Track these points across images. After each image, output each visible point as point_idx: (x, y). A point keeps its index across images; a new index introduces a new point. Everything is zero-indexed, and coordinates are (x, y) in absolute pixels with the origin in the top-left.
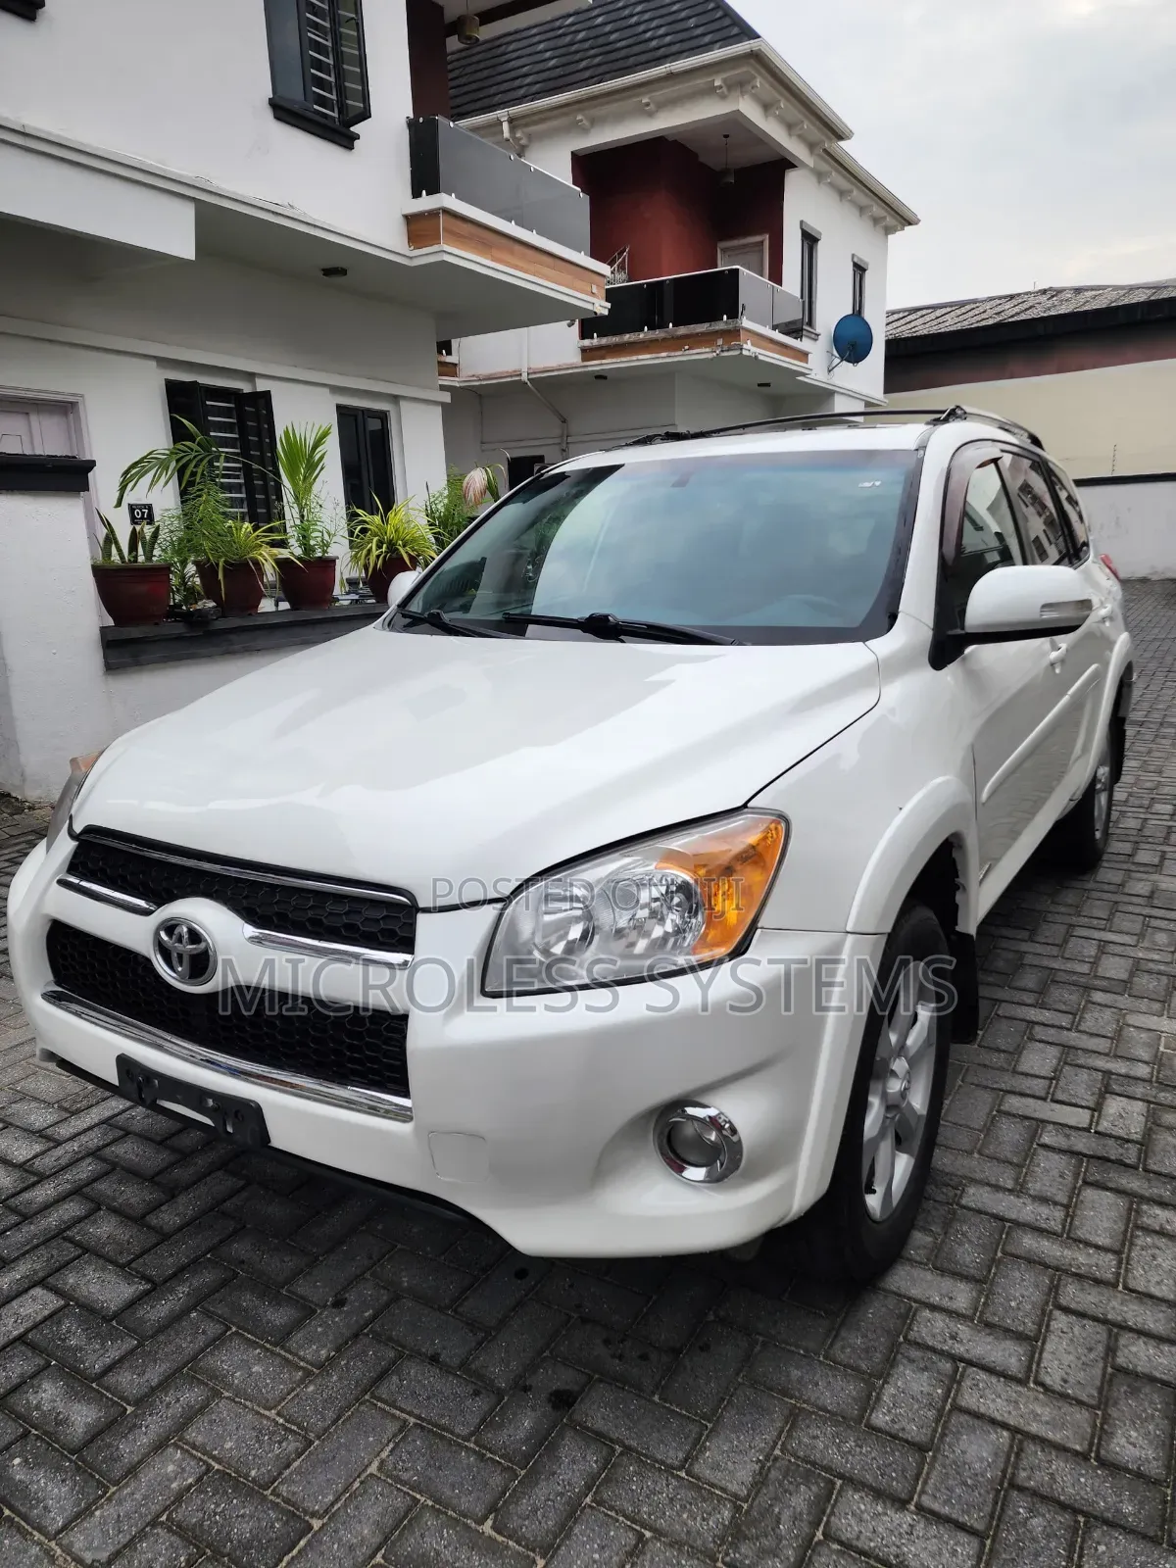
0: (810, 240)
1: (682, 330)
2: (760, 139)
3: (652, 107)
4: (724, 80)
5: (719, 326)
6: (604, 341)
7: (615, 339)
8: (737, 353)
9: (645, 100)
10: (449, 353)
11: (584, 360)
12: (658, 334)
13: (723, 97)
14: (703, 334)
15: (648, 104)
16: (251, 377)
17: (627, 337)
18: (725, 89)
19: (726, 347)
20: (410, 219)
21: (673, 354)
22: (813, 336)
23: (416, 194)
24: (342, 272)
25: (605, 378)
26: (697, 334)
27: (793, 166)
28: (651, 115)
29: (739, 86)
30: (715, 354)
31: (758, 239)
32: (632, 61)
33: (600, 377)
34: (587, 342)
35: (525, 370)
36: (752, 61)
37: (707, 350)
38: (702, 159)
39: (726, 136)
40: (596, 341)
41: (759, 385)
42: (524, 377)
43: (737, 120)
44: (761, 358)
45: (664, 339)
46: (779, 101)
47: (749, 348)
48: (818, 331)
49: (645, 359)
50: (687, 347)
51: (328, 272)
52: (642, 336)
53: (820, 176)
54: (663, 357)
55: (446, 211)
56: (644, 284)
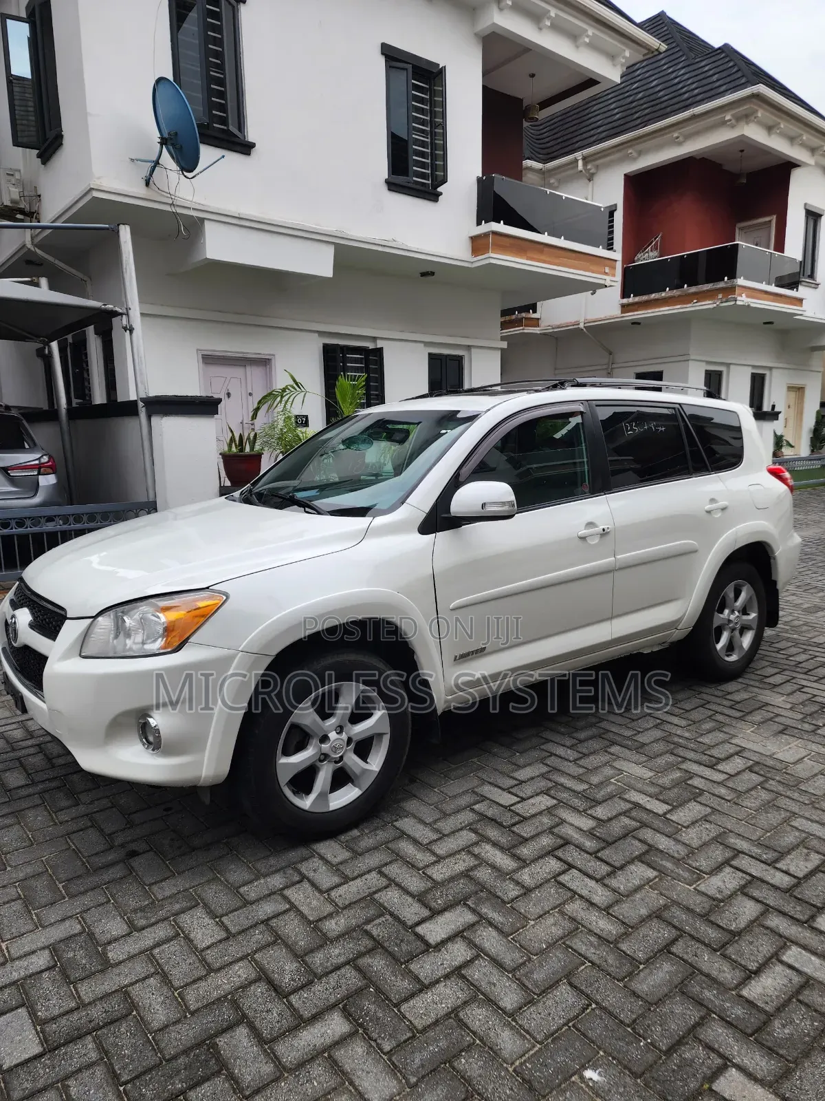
0: (814, 217)
1: (693, 289)
3: (681, 139)
4: (733, 115)
5: (721, 285)
6: (637, 299)
7: (645, 298)
8: (732, 303)
9: (676, 135)
10: (535, 311)
11: (623, 312)
12: (676, 292)
13: (733, 127)
14: (708, 291)
15: (677, 138)
16: (374, 339)
17: (653, 296)
18: (733, 121)
19: (724, 300)
20: (474, 239)
21: (685, 306)
22: (813, 285)
23: (479, 223)
24: (433, 274)
25: (639, 324)
26: (704, 291)
27: (796, 166)
28: (680, 144)
29: (746, 117)
30: (715, 305)
31: (767, 219)
32: (668, 110)
33: (635, 323)
34: (625, 301)
35: (582, 320)
36: (754, 100)
37: (710, 302)
38: (726, 168)
39: (742, 151)
40: (632, 299)
42: (582, 326)
43: (744, 141)
44: (752, 305)
45: (679, 296)
46: (779, 123)
47: (743, 300)
48: (818, 282)
49: (665, 310)
50: (695, 301)
51: (423, 274)
52: (663, 294)
54: (677, 309)
55: (495, 233)
56: (668, 259)
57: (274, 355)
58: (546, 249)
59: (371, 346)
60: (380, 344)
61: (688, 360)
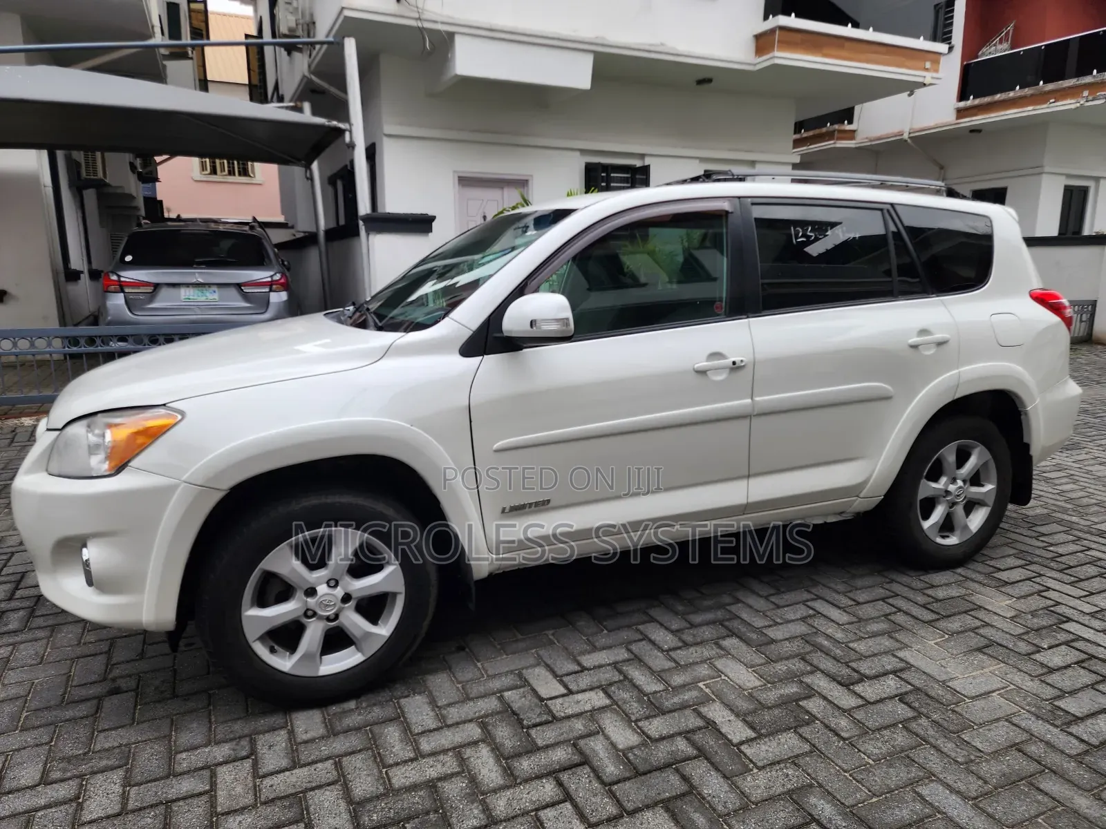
1: (1050, 86)
5: (1088, 79)
6: (977, 101)
7: (987, 99)
10: (850, 122)
11: (958, 118)
12: (1028, 91)
14: (1070, 88)
16: (642, 156)
17: (998, 97)
19: (1090, 98)
20: (758, 37)
21: (1038, 107)
23: (766, 18)
24: (709, 81)
25: (979, 131)
26: (1064, 88)
30: (1078, 104)
33: (975, 131)
34: (962, 104)
35: (907, 130)
37: (1073, 101)
40: (971, 102)
42: (906, 136)
45: (1032, 95)
49: (1012, 113)
50: (1053, 100)
51: (701, 82)
52: (1011, 94)
54: (1029, 111)
55: (782, 28)
56: (1020, 51)
57: (532, 176)
58: (847, 44)
59: (638, 163)
60: (647, 161)
61: (1042, 173)
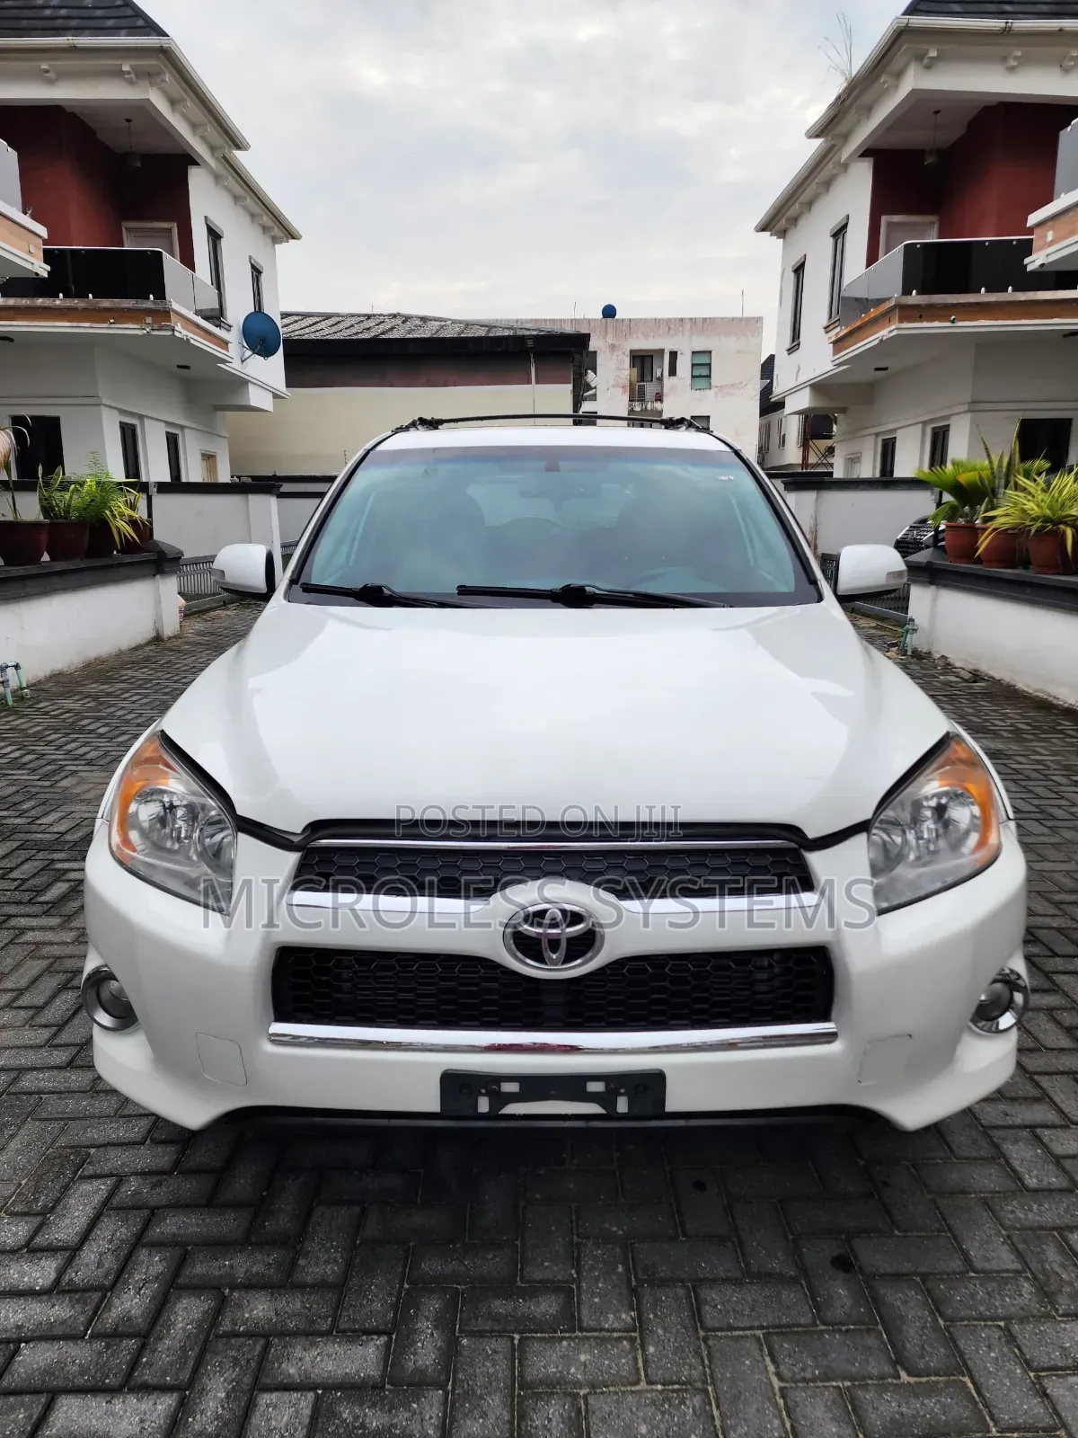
0: (214, 236)
1: (105, 303)
2: (167, 131)
3: (52, 75)
4: (133, 67)
5: (146, 304)
6: (12, 302)
7: (25, 302)
8: (169, 333)
9: (44, 66)
12: (76, 303)
13: (131, 83)
14: (129, 310)
15: (47, 71)
17: (40, 301)
18: (133, 76)
19: (156, 327)
21: (96, 325)
22: (227, 327)
25: (12, 340)
26: (123, 309)
27: (196, 163)
28: (51, 82)
29: (149, 76)
30: (145, 332)
31: (165, 225)
32: (24, 23)
33: (6, 338)
36: (161, 56)
37: (135, 326)
38: (99, 136)
39: (128, 121)
40: (3, 301)
41: (179, 367)
43: (145, 108)
44: (192, 341)
45: (85, 309)
46: (186, 101)
47: (181, 331)
48: (229, 322)
49: (62, 326)
50: (112, 321)
52: (58, 302)
53: (217, 178)
54: (85, 327)
61: (99, 405)
